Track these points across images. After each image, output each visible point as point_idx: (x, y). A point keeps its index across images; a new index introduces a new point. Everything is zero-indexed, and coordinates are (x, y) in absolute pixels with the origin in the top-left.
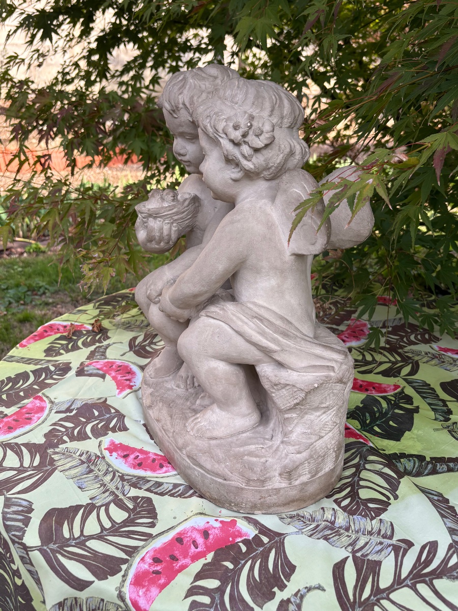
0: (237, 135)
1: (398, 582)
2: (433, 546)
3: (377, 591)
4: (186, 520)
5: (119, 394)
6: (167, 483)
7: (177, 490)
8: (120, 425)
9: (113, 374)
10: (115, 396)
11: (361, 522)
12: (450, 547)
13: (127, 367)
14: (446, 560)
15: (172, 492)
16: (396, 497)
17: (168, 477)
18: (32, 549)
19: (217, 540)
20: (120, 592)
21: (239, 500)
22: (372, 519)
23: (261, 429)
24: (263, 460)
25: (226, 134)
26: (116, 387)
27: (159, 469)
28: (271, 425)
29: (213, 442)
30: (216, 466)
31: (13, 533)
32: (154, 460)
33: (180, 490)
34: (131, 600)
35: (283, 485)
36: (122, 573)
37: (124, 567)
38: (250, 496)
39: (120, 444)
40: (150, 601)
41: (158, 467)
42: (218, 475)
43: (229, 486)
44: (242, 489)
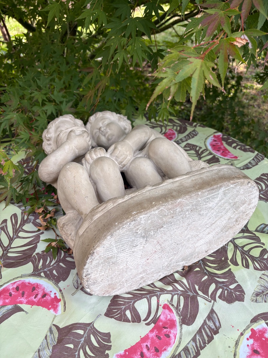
5: (56, 312)
6: (188, 344)
7: (198, 341)
8: (100, 337)
9: (23, 299)
10: (55, 316)
13: (24, 284)
15: (198, 346)
16: (264, 244)
17: (181, 338)
26: (45, 309)
27: (170, 340)
32: (158, 337)
33: (199, 340)
39: (126, 351)
41: (167, 339)
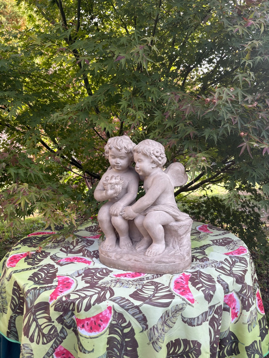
0: (158, 154)
1: (230, 267)
2: (226, 260)
3: (230, 271)
4: (171, 279)
6: (149, 277)
8: (108, 271)
10: (89, 266)
11: (208, 262)
12: (230, 258)
13: (77, 258)
14: (232, 260)
15: (154, 277)
16: (207, 255)
17: (146, 275)
18: (141, 305)
19: (185, 279)
20: (182, 298)
21: (179, 268)
22: (209, 261)
23: (167, 248)
24: (180, 253)
25: (154, 154)
26: (84, 264)
27: (141, 275)
28: (171, 245)
29: (160, 255)
30: (170, 260)
31: (128, 305)
32: (135, 274)
34: (187, 298)
35: (188, 258)
36: (176, 296)
37: (173, 294)
38: (182, 265)
39: (118, 274)
40: (192, 296)
41: (139, 275)
42: (171, 262)
43: (176, 264)
44: (180, 263)
